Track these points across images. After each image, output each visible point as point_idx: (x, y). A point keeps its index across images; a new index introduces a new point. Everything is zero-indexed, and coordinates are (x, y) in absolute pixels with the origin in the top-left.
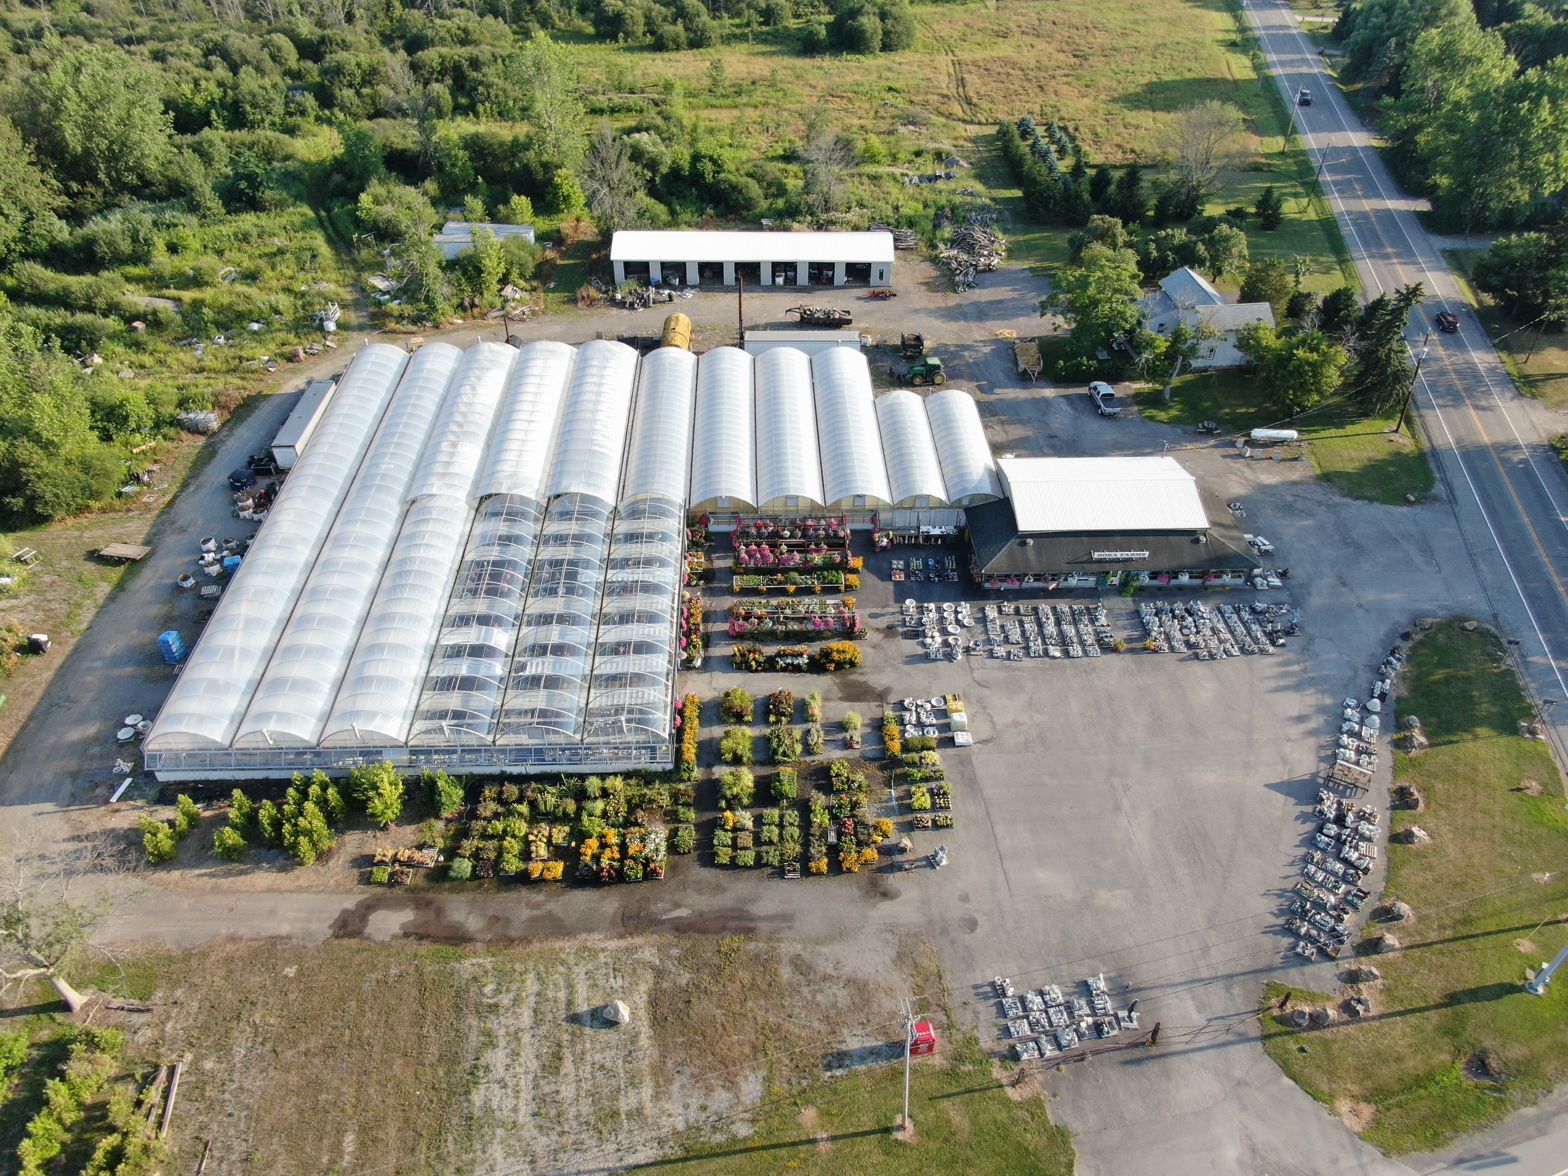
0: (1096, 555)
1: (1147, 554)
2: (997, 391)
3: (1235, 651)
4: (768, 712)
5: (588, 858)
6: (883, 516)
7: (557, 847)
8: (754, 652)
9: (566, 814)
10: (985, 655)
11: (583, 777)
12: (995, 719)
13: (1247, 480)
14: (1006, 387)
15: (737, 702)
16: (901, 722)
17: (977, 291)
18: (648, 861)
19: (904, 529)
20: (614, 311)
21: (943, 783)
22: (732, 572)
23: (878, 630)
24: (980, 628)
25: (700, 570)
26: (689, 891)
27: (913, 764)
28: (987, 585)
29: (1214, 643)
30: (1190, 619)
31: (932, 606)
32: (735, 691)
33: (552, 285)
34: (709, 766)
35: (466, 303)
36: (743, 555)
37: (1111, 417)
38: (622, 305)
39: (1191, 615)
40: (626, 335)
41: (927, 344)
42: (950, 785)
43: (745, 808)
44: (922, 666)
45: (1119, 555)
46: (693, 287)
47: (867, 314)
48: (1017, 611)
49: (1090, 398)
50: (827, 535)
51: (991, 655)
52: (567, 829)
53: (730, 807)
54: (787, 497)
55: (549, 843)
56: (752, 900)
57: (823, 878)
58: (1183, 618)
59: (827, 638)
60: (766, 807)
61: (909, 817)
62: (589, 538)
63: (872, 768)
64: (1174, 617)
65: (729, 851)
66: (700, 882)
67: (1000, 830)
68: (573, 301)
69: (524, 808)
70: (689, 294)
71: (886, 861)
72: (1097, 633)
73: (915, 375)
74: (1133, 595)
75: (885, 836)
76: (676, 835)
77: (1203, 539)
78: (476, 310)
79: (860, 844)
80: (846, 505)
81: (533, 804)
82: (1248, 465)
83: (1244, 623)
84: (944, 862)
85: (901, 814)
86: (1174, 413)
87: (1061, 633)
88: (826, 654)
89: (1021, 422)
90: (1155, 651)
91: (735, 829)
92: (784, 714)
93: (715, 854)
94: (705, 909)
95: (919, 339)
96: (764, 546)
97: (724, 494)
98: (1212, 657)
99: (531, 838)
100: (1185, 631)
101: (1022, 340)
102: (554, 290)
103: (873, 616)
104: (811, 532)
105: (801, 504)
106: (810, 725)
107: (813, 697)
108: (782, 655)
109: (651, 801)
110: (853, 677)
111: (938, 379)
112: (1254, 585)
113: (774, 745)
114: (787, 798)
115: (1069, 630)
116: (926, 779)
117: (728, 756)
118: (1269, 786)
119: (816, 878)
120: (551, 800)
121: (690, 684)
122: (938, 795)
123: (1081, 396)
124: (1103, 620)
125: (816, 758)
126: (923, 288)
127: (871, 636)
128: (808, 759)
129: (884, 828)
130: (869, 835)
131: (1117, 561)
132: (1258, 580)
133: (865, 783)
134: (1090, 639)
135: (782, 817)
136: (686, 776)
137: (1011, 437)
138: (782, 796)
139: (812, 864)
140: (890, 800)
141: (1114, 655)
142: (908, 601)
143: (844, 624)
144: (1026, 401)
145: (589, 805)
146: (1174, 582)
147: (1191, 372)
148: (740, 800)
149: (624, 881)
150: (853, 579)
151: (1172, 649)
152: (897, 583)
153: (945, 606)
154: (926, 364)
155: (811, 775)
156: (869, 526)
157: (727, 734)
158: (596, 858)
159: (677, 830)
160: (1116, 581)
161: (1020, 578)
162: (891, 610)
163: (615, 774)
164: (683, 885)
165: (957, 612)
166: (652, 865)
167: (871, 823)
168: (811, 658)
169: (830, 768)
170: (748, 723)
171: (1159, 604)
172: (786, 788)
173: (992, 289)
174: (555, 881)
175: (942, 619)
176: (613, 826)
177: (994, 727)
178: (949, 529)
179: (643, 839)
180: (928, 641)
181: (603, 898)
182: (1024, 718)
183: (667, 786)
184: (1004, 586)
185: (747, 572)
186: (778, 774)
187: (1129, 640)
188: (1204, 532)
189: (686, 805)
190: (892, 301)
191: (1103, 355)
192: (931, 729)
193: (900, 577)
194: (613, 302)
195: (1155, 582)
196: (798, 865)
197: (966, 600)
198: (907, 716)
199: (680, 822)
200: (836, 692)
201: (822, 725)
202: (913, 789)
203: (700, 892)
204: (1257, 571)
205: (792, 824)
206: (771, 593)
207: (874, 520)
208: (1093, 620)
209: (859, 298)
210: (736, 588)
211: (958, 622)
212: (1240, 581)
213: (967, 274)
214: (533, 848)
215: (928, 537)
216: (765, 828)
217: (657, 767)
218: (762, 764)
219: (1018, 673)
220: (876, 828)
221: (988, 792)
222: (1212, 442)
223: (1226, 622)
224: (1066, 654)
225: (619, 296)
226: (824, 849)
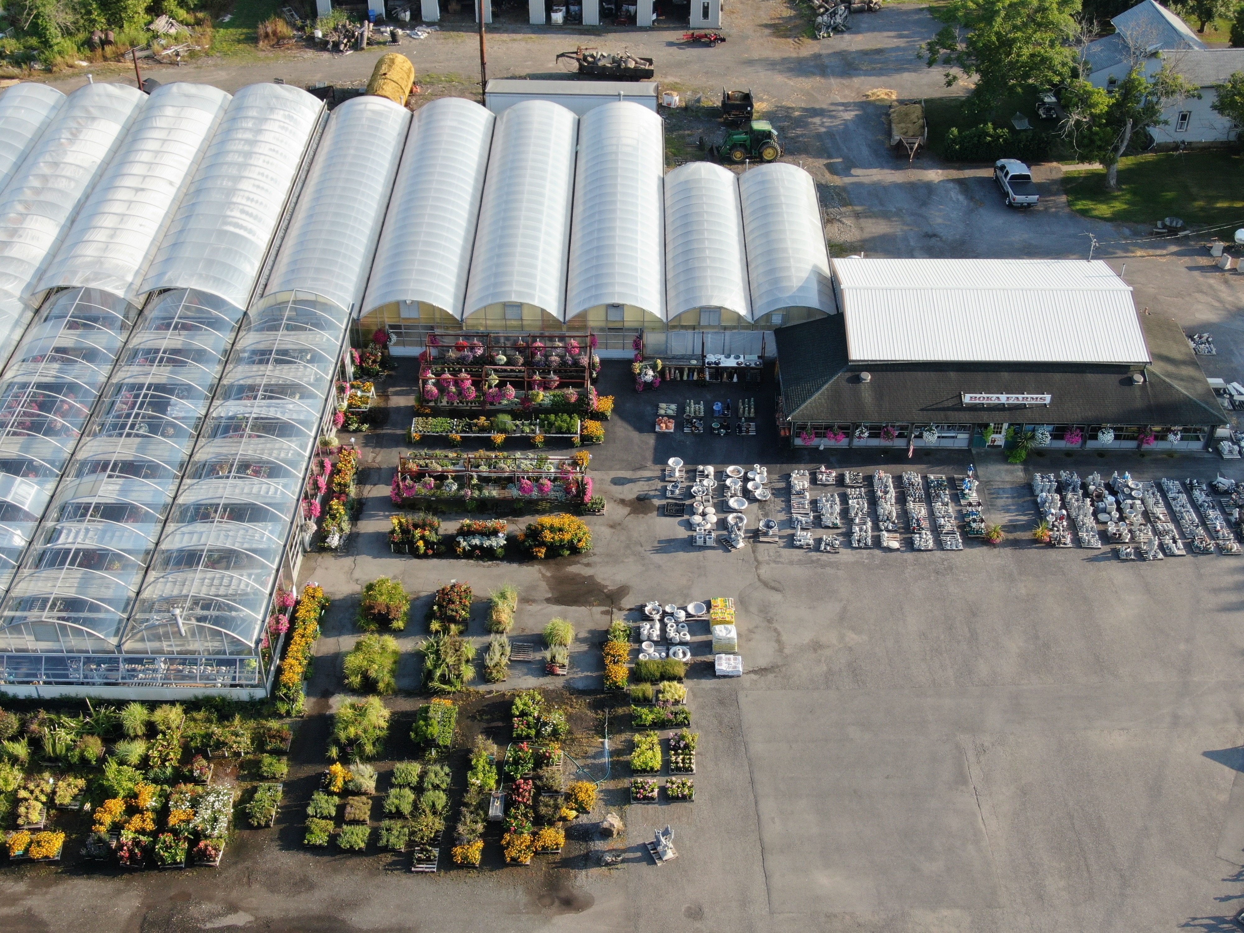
0: (967, 399)
1: (1047, 398)
2: (854, 171)
3: (1179, 548)
4: (430, 616)
5: (103, 829)
6: (651, 339)
7: (62, 810)
8: (423, 527)
9: (84, 760)
10: (781, 543)
11: (121, 704)
12: (784, 638)
13: (1220, 301)
14: (870, 166)
15: (382, 599)
16: (635, 637)
17: (847, 37)
18: (197, 836)
19: (683, 357)
20: (310, 54)
21: (685, 731)
22: (414, 412)
23: (623, 502)
24: (779, 503)
25: (365, 408)
26: (256, 886)
27: (645, 701)
28: (798, 442)
29: (1145, 535)
30: (1111, 499)
31: (710, 469)
32: (382, 582)
33: (227, 19)
34: (326, 694)
35: (96, 39)
36: (430, 387)
37: (1025, 209)
38: (322, 45)
39: (1113, 492)
40: (318, 85)
41: (759, 106)
42: (697, 734)
43: (367, 759)
44: (682, 555)
45: (1003, 398)
46: (430, 24)
47: (680, 65)
48: (840, 481)
49: (996, 183)
50: (564, 363)
51: (791, 542)
52: (81, 783)
53: (345, 760)
54: (505, 305)
55: (50, 803)
56: (353, 904)
57: (473, 874)
58: (1100, 497)
59: (542, 512)
60: (401, 759)
61: (625, 783)
62: (200, 355)
63: (580, 707)
64: (1086, 494)
65: (330, 826)
66: (276, 872)
67: (768, 807)
68: (252, 40)
69: (21, 749)
70: (423, 34)
71: (579, 849)
72: (961, 516)
73: (734, 147)
74: (1025, 463)
75: (582, 809)
76: (251, 798)
77: (1139, 379)
78: (108, 49)
79: (539, 821)
80: (595, 320)
81: (36, 743)
82: (1226, 282)
83: (1197, 507)
84: (670, 855)
85: (614, 777)
86: (1119, 206)
87: (904, 515)
88: (534, 533)
89: (885, 215)
90: (1051, 545)
91: (346, 792)
92: (452, 620)
93: (307, 830)
94: (276, 915)
95: (747, 98)
96: (464, 375)
97: (409, 298)
98: (1141, 556)
99: (23, 794)
100: (1102, 517)
101: (902, 102)
102: (227, 26)
103: (617, 482)
104: (538, 356)
105: (527, 316)
106: (492, 637)
107: (503, 596)
108: (467, 533)
109: (220, 744)
110: (573, 569)
111: (768, 153)
112: (1218, 452)
113: (429, 664)
114: (437, 746)
115: (918, 510)
116: (660, 725)
117: (356, 680)
118: (1211, 755)
119: (462, 873)
120: (64, 737)
121: (319, 572)
122: (676, 749)
123: (981, 181)
124: (973, 497)
125: (494, 687)
126: (767, 31)
127: (609, 509)
128: (482, 688)
129: (582, 796)
130: (557, 807)
131: (1001, 408)
132: (1226, 445)
133: (564, 727)
134: (948, 524)
135: (422, 776)
136: (283, 708)
137: (866, 235)
138: (431, 743)
139: (458, 850)
140: (600, 754)
141: (984, 549)
142: (671, 461)
143: (567, 491)
144: (899, 186)
145: (122, 747)
146: (1091, 444)
147: (1154, 150)
148: (361, 746)
149: (157, 868)
150: (595, 428)
151: (1078, 542)
152: (662, 436)
153: (730, 469)
154: (752, 131)
155: (482, 712)
156: (629, 353)
157: (358, 647)
158: (116, 828)
159: (255, 790)
160: (1000, 439)
161: (848, 431)
162: (647, 474)
163: (173, 703)
164: (249, 878)
165: (746, 479)
166: (202, 844)
167: (564, 789)
168: (510, 539)
169: (512, 703)
170: (397, 633)
171: (1064, 475)
172: (435, 730)
173: (869, 35)
174: (48, 861)
175: (722, 489)
176: (155, 781)
177: (781, 650)
178: (751, 359)
179: (195, 803)
180: (697, 519)
181: (119, 892)
182: (831, 638)
183: (252, 724)
184: (823, 444)
185: (436, 413)
186: (426, 710)
187: (1011, 528)
188: (1141, 368)
189: (277, 753)
190: (718, 50)
191: (1022, 124)
192: (680, 650)
193: (667, 427)
194: (311, 43)
195: (1061, 444)
196: (436, 852)
197: (762, 463)
198: (646, 628)
199: (263, 778)
200: (544, 590)
201: (512, 640)
202: (637, 737)
203: (273, 888)
204: (1222, 432)
205: (436, 787)
206: (468, 444)
207: (637, 344)
208: (957, 496)
209: (670, 44)
210: (416, 436)
211: (747, 494)
212: (1196, 446)
213: (834, 13)
214: (22, 810)
215: (718, 371)
216: (393, 792)
217: (242, 694)
218: (408, 693)
219: (829, 570)
220: (568, 797)
221: (758, 747)
222: (1173, 248)
223: (1168, 506)
224: (909, 545)
225: (319, 34)
226: (480, 827)
